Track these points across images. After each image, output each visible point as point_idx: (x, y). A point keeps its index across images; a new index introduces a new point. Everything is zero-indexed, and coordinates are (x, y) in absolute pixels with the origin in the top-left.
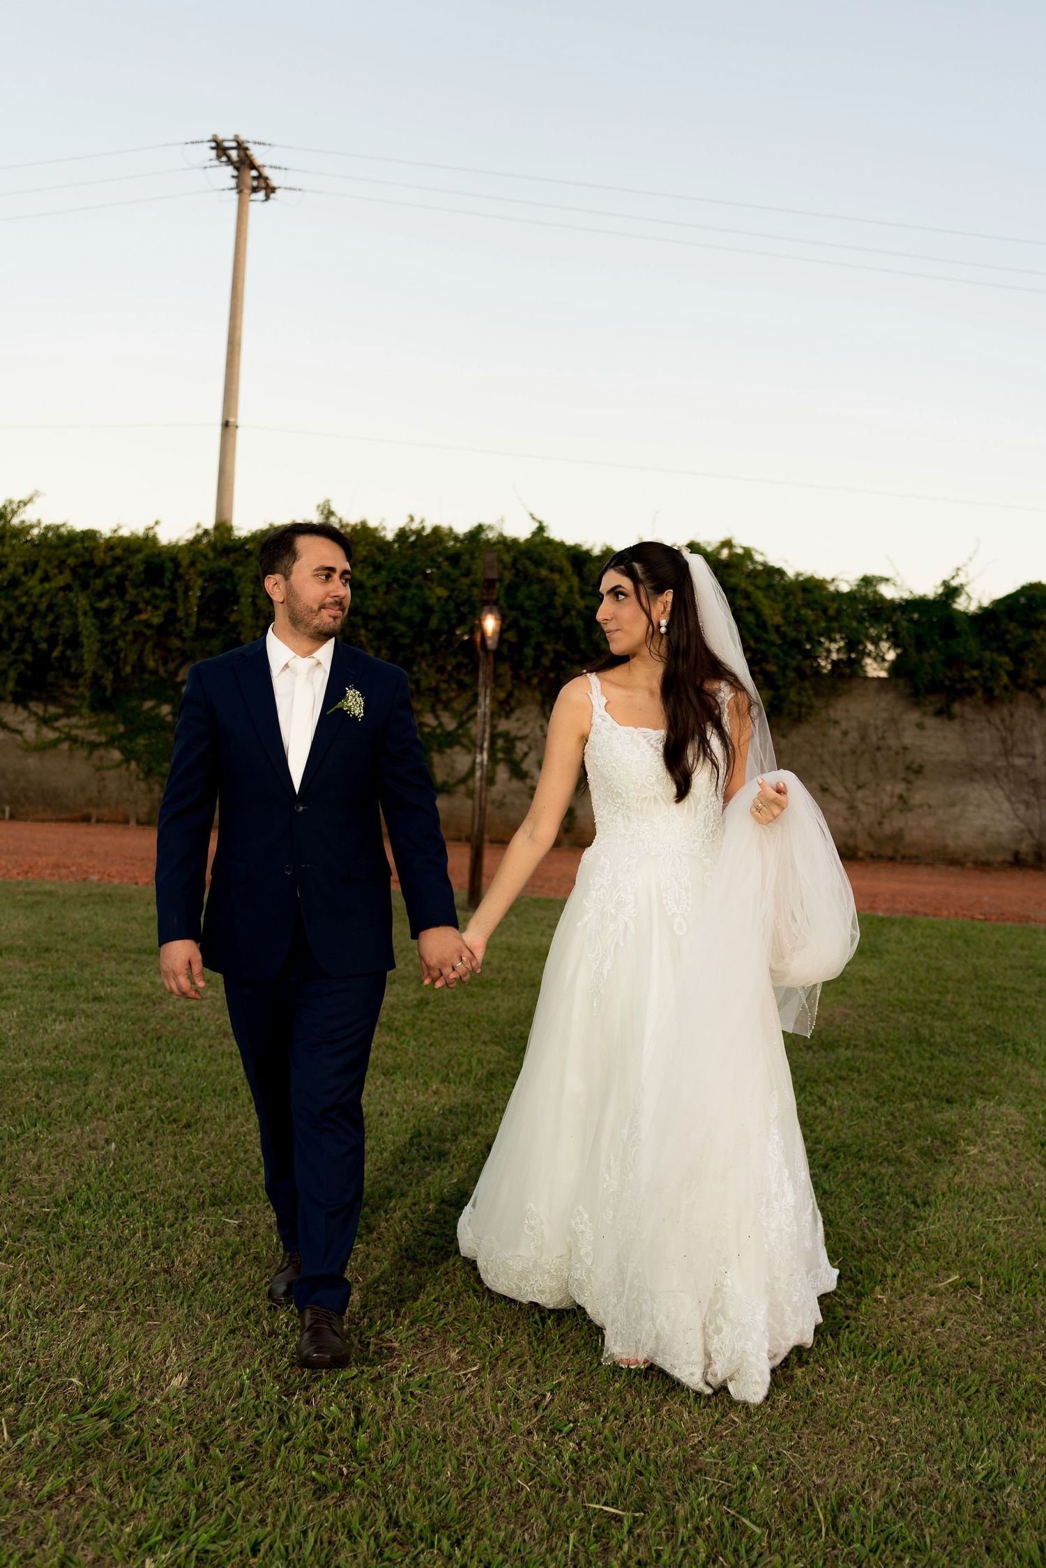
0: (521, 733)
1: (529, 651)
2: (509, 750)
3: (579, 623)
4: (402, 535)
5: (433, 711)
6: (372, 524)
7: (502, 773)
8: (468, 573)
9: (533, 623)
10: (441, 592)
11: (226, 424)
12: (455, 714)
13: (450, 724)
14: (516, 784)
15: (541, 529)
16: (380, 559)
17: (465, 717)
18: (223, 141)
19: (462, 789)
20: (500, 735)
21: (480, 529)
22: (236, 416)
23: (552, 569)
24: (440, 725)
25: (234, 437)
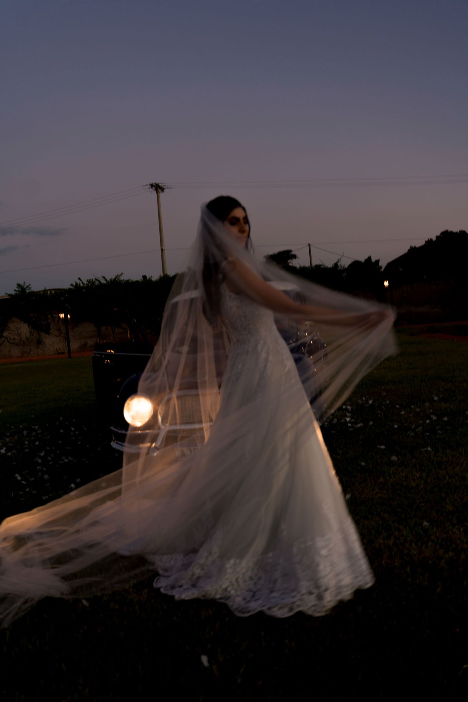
11: (162, 250)
22: (164, 248)
25: (164, 252)
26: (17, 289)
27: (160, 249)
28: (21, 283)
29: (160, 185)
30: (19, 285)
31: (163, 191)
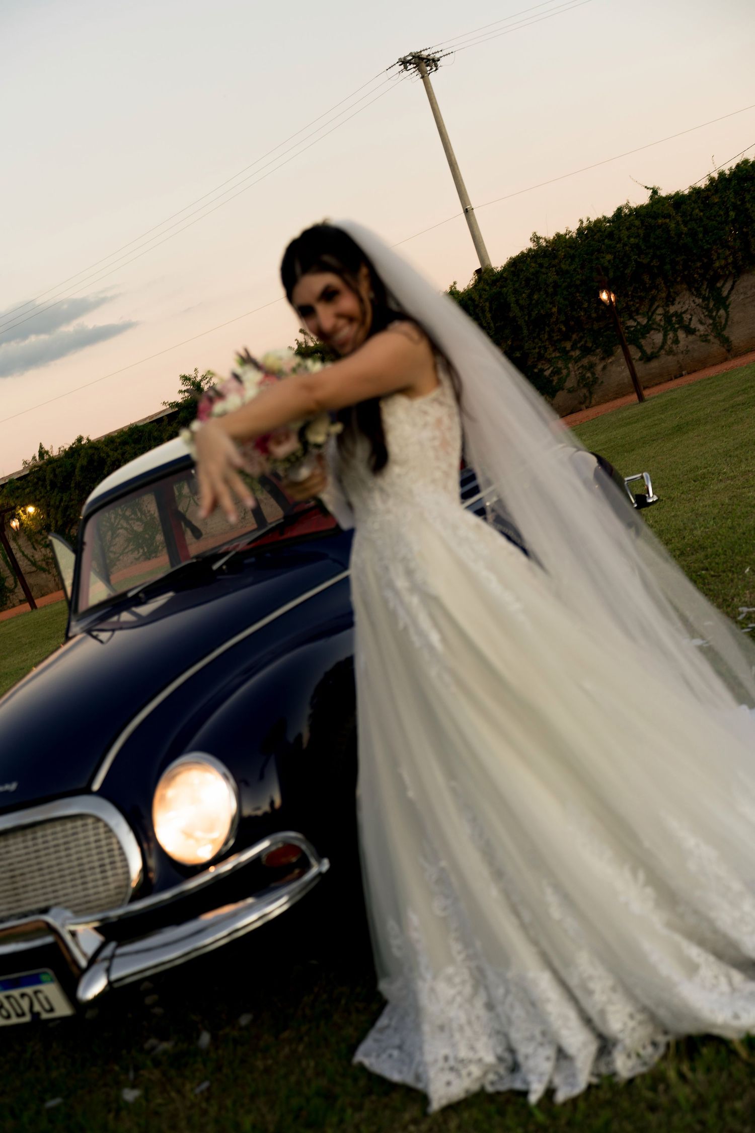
0: (683, 310)
1: (668, 267)
2: (680, 321)
3: (689, 240)
4: (580, 231)
5: (631, 317)
6: (563, 232)
7: (681, 335)
8: (620, 240)
9: (663, 251)
10: (609, 257)
11: (466, 211)
12: (643, 315)
13: (644, 321)
14: (691, 338)
15: (655, 192)
16: (572, 252)
17: (650, 314)
18: (405, 58)
19: (663, 352)
20: (673, 315)
21: (620, 210)
22: (470, 204)
23: (665, 217)
24: (639, 323)
25: (473, 215)
26: (184, 388)
27: (462, 211)
28: (190, 373)
29: (425, 54)
30: (185, 378)
31: (436, 66)
